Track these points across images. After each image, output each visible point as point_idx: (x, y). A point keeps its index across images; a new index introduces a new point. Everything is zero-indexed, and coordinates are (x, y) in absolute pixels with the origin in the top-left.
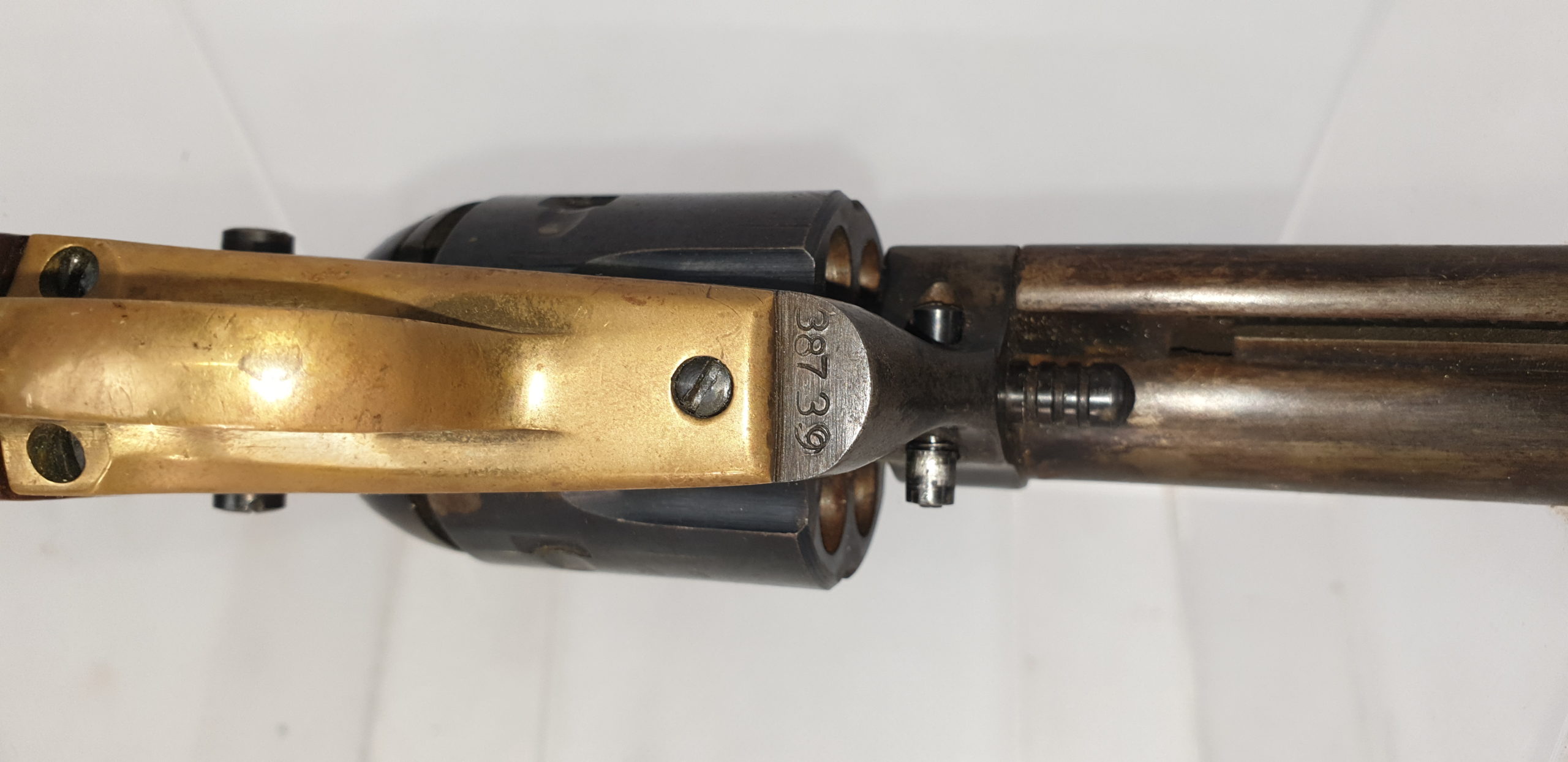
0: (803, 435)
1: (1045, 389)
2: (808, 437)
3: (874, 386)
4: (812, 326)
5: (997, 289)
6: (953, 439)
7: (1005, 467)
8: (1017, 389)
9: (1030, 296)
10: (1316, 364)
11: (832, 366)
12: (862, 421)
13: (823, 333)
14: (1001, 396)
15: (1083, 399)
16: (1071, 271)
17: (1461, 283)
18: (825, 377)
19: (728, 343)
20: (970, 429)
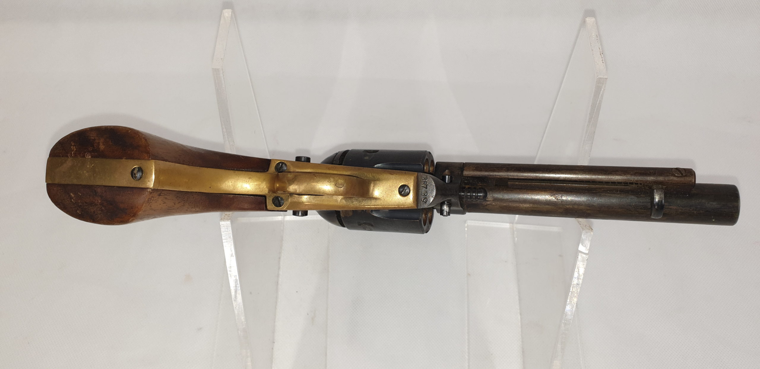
0: (422, 200)
1: (469, 193)
2: (423, 200)
3: (436, 191)
4: (424, 179)
5: (459, 172)
6: (450, 202)
7: (461, 209)
8: (463, 192)
9: (466, 173)
10: (525, 188)
11: (428, 187)
12: (434, 197)
13: (427, 180)
14: (460, 194)
15: (476, 194)
16: (474, 168)
17: (551, 172)
18: (427, 189)
19: (409, 182)
20: (453, 200)
